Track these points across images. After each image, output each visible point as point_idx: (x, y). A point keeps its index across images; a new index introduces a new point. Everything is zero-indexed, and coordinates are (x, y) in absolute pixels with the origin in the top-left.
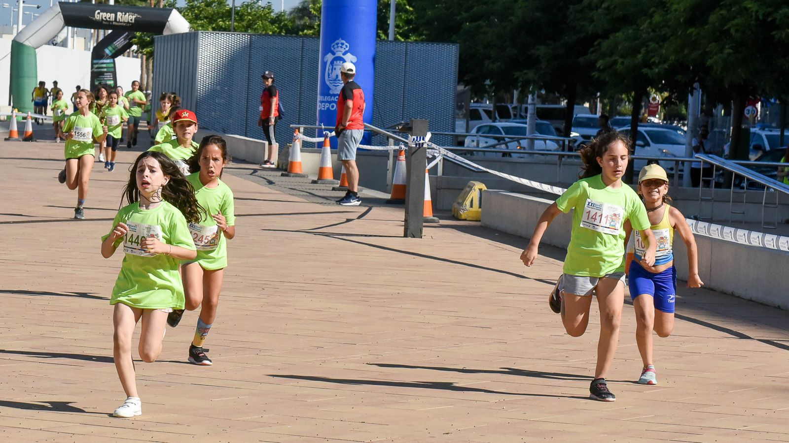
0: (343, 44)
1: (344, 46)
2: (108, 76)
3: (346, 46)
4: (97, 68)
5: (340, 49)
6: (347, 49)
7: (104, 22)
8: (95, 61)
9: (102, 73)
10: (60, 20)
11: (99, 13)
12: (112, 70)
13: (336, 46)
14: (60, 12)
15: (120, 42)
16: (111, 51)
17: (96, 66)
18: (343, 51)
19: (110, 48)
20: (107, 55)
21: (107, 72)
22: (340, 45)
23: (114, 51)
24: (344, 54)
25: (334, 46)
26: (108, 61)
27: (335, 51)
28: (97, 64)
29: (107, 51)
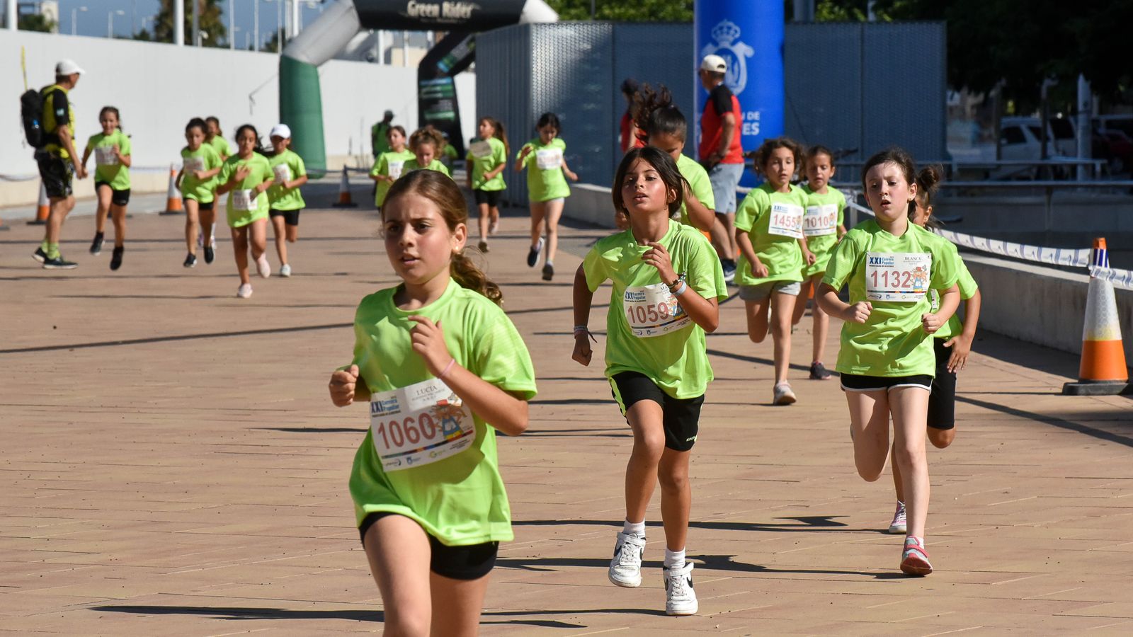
0: (729, 28)
1: (732, 32)
2: (447, 104)
3: (736, 31)
4: (428, 93)
5: (725, 36)
6: (737, 35)
7: (423, 20)
8: (423, 83)
9: (436, 101)
10: (353, 20)
11: (413, 6)
12: (451, 95)
13: (719, 32)
14: (351, 8)
15: (460, 51)
16: (447, 66)
17: (424, 90)
18: (731, 39)
19: (446, 61)
20: (442, 71)
21: (442, 99)
22: (725, 30)
23: (451, 66)
24: (734, 43)
25: (715, 32)
26: (443, 81)
27: (718, 39)
28: (425, 86)
29: (442, 66)
